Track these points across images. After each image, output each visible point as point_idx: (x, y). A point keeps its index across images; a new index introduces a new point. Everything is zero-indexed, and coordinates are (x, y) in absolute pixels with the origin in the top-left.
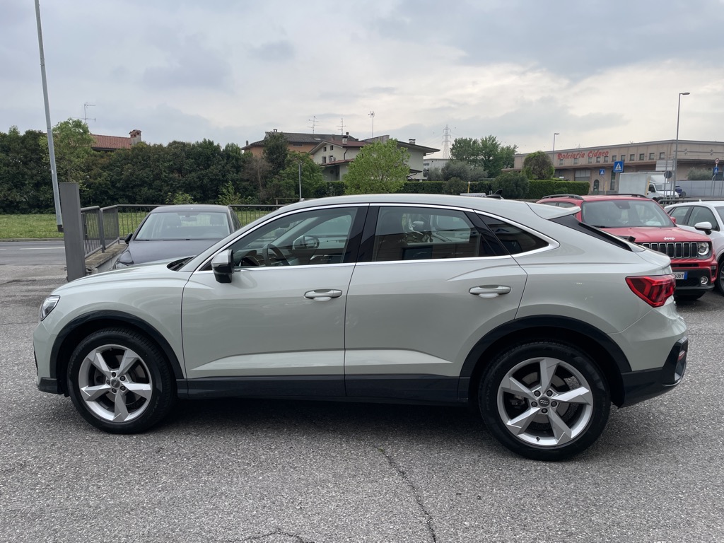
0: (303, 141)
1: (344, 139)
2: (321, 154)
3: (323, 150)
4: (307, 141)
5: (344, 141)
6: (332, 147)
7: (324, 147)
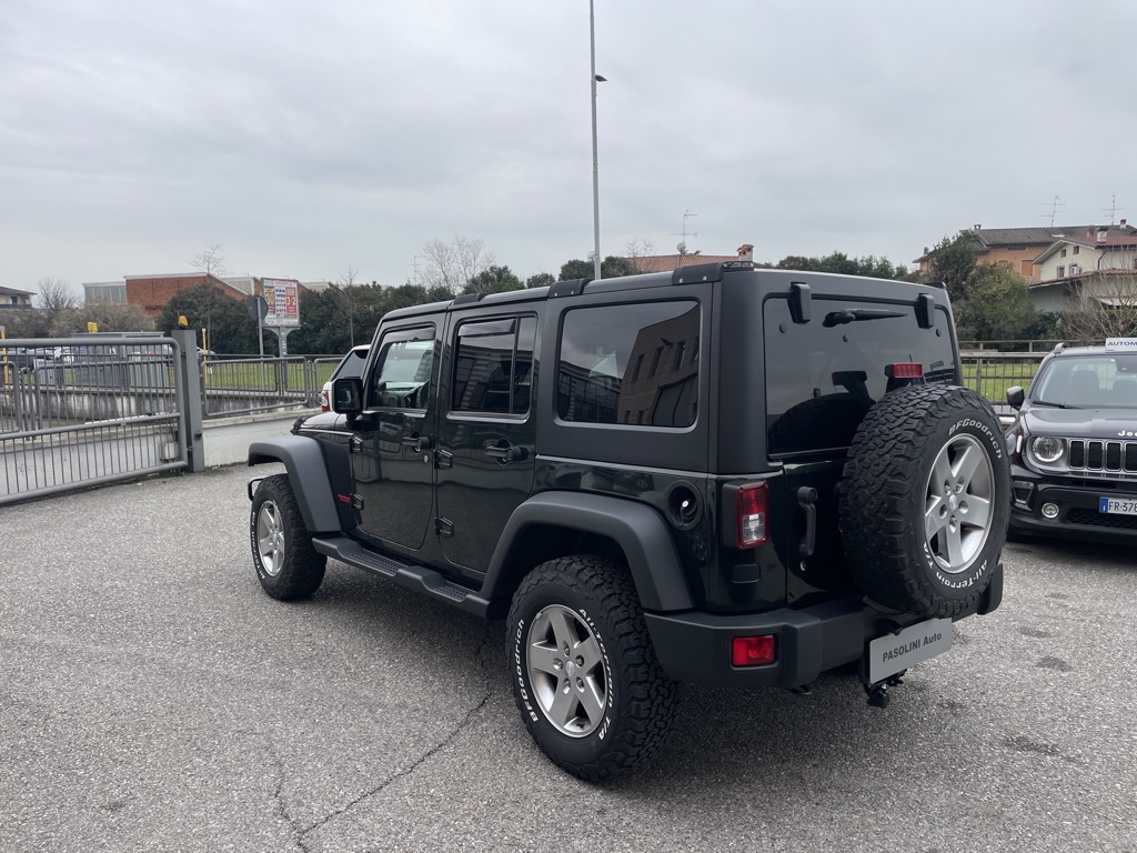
0: (1028, 241)
1: (1099, 234)
2: (1057, 261)
3: (1059, 254)
4: (1035, 239)
5: (1101, 237)
6: (1078, 247)
7: (1062, 250)
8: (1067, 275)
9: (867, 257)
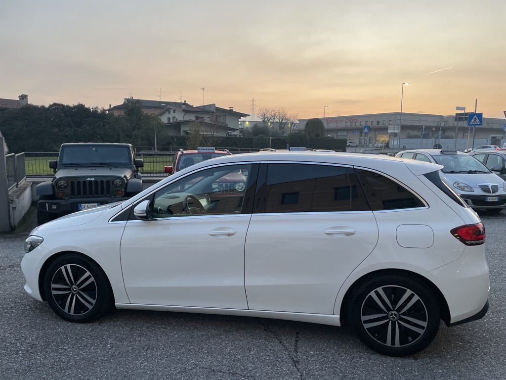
0: (152, 106)
2: (167, 115)
4: (155, 106)
5: (183, 107)
6: (175, 110)
7: (168, 110)
8: (171, 121)
9: (95, 107)
